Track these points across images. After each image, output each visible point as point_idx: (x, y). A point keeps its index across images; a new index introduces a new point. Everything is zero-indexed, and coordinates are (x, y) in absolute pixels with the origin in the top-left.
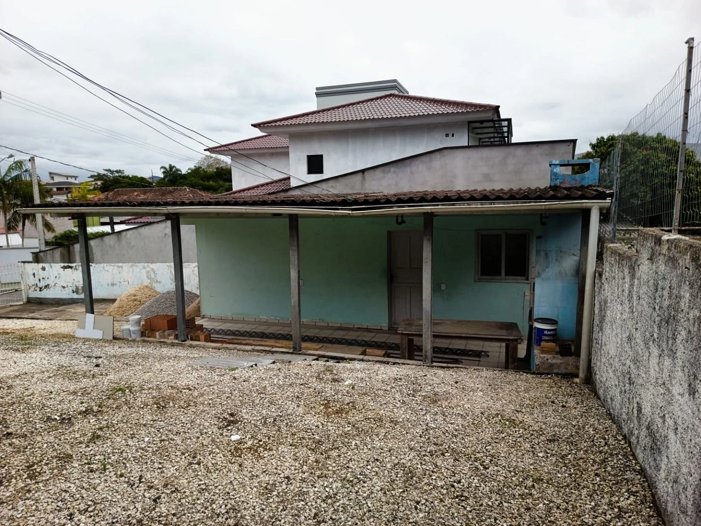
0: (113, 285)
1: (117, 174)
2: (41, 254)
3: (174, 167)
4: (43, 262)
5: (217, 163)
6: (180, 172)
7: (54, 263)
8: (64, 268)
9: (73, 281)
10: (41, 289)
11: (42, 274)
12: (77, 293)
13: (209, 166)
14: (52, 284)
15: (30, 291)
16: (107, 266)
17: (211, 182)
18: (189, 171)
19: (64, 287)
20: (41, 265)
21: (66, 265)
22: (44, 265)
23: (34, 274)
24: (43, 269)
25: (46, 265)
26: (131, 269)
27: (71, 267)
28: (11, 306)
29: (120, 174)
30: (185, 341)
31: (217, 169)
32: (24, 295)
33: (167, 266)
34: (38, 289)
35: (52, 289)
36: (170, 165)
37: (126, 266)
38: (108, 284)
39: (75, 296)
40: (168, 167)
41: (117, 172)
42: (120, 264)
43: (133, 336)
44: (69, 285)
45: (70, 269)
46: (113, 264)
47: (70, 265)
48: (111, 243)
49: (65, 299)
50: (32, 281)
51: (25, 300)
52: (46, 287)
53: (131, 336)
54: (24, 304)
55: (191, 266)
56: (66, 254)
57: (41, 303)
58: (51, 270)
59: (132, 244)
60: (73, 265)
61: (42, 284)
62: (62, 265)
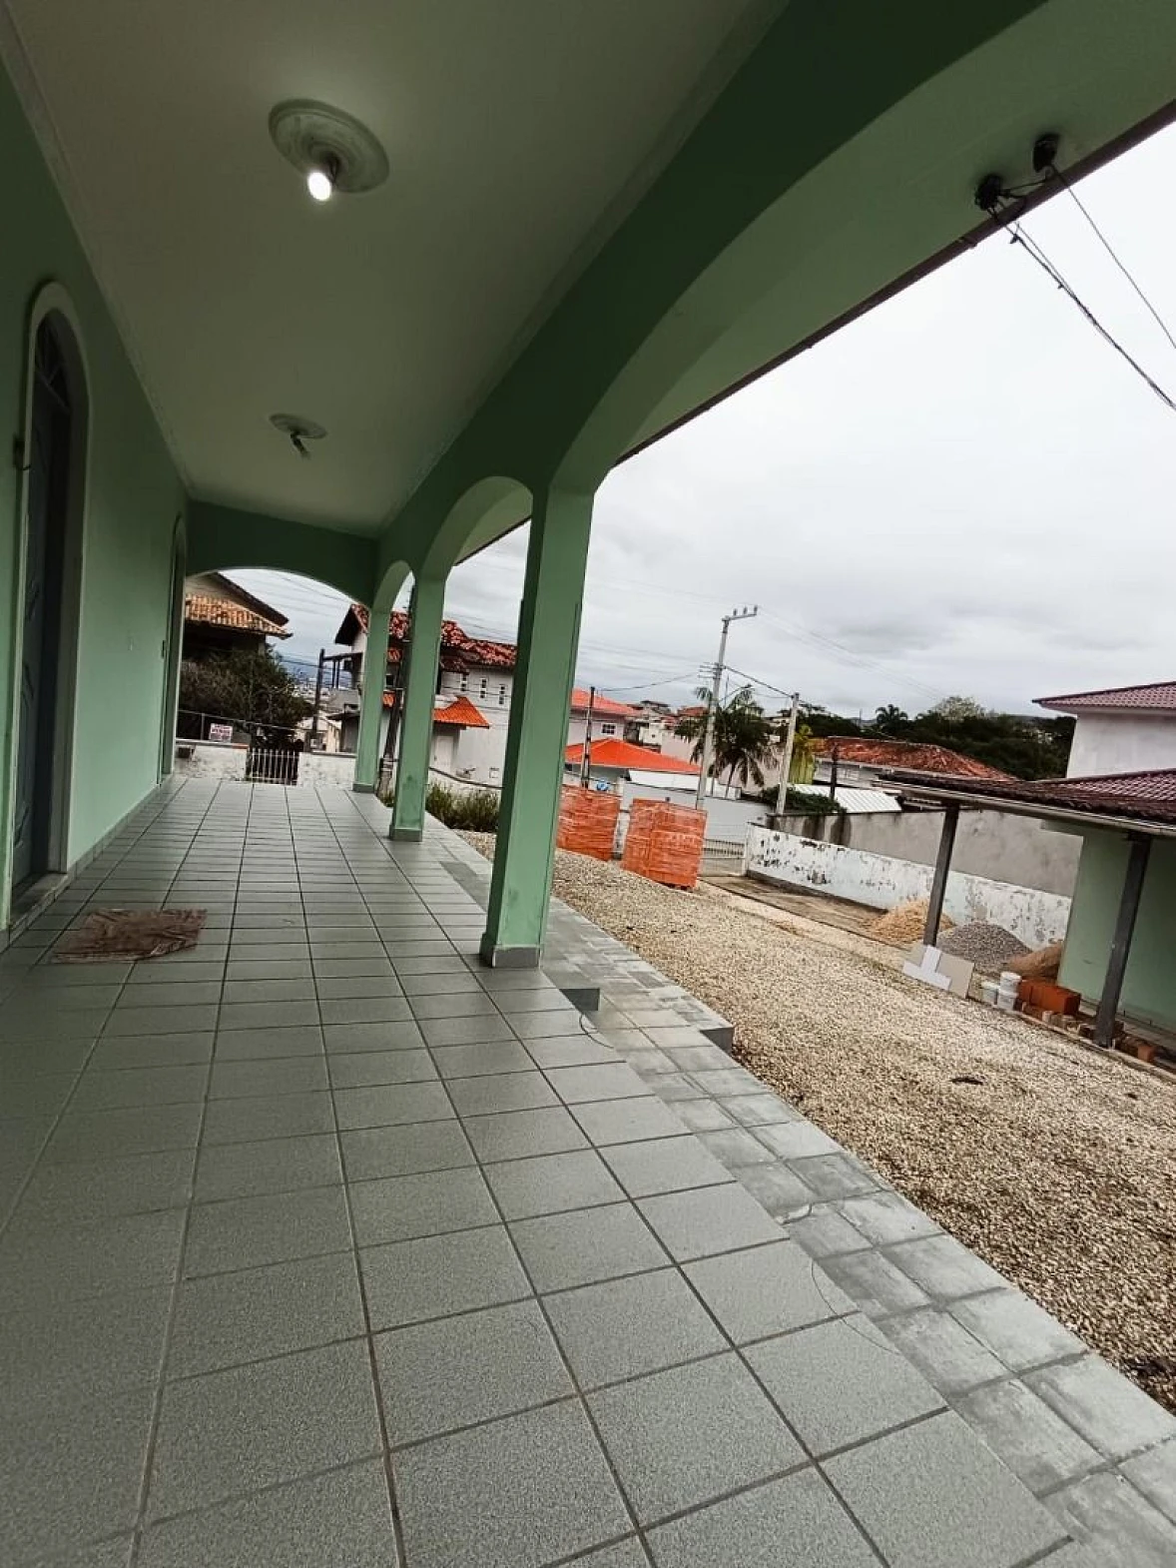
0: (868, 884)
1: (813, 712)
2: (779, 819)
3: (897, 709)
4: (778, 829)
5: (967, 709)
6: (904, 718)
7: (793, 834)
8: (805, 843)
9: (810, 864)
10: (766, 864)
11: (773, 844)
12: (813, 882)
13: (952, 713)
14: (782, 861)
15: (752, 863)
16: (866, 855)
17: (951, 738)
18: (920, 718)
19: (797, 869)
20: (774, 833)
21: (808, 840)
22: (778, 833)
23: (763, 842)
24: (777, 838)
25: (781, 835)
26: (903, 869)
27: (815, 846)
28: (730, 876)
29: (819, 712)
30: (1106, 1047)
31: (966, 718)
32: (744, 865)
33: (965, 878)
34: (762, 862)
35: (781, 867)
36: (891, 706)
37: (896, 863)
38: (862, 882)
39: (810, 885)
40: (888, 710)
41: (816, 709)
42: (889, 859)
43: (1001, 1004)
44: (806, 868)
45: (811, 848)
46: (877, 855)
47: (813, 841)
48: (882, 825)
49: (795, 885)
50: (758, 850)
51: (743, 872)
52: (773, 862)
53: (996, 1003)
54: (741, 877)
55: (1008, 889)
56: (812, 826)
57: (763, 880)
58: (786, 842)
59: (916, 833)
60: (818, 843)
61: (769, 858)
62: (803, 839)
